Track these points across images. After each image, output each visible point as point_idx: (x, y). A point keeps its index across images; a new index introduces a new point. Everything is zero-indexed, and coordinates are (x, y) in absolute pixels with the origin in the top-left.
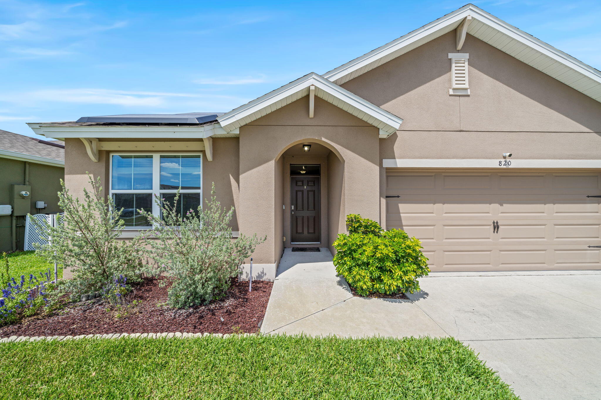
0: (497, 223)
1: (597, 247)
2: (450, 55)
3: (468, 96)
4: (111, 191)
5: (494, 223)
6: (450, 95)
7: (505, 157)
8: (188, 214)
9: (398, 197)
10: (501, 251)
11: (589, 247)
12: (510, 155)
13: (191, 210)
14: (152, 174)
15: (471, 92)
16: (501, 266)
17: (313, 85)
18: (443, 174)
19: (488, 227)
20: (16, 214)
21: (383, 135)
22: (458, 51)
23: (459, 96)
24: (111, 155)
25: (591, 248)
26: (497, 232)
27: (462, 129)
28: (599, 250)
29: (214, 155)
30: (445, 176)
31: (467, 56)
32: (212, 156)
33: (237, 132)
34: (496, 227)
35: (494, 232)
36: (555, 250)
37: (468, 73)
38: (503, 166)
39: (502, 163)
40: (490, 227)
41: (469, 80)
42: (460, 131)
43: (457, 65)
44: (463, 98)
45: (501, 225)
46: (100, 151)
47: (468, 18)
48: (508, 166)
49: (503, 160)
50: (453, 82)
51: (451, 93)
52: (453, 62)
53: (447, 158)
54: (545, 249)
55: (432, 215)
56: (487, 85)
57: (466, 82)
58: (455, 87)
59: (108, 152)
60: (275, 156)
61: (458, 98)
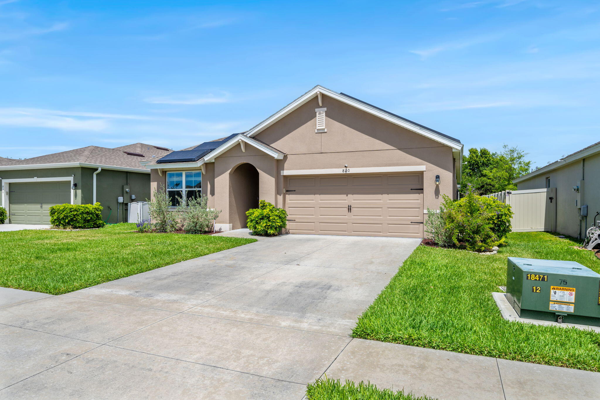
0: (351, 206)
1: (417, 223)
2: (316, 110)
3: (326, 132)
4: (167, 190)
5: (349, 206)
6: (316, 133)
7: (345, 167)
8: (190, 199)
10: (353, 223)
11: (412, 223)
12: (348, 167)
13: (191, 198)
14: (182, 181)
16: (353, 232)
17: (240, 139)
18: (319, 177)
19: (346, 209)
20: (125, 202)
22: (319, 107)
23: (321, 133)
24: (167, 172)
25: (413, 223)
26: (351, 212)
27: (322, 152)
28: (419, 225)
29: (206, 172)
30: (321, 178)
31: (325, 109)
32: (205, 172)
33: (214, 161)
34: (350, 209)
35: (349, 212)
36: (388, 224)
37: (326, 119)
38: (344, 173)
39: (345, 171)
40: (347, 209)
41: (326, 124)
42: (321, 153)
43: (319, 115)
44: (322, 134)
45: (353, 208)
46: (163, 171)
47: (318, 93)
48: (348, 172)
49: (345, 169)
50: (317, 125)
51: (316, 132)
52: (317, 114)
53: (314, 169)
54: (382, 223)
55: (313, 201)
56: (337, 125)
57: (324, 125)
58: (318, 128)
59: (166, 172)
60: (229, 171)
61: (321, 134)
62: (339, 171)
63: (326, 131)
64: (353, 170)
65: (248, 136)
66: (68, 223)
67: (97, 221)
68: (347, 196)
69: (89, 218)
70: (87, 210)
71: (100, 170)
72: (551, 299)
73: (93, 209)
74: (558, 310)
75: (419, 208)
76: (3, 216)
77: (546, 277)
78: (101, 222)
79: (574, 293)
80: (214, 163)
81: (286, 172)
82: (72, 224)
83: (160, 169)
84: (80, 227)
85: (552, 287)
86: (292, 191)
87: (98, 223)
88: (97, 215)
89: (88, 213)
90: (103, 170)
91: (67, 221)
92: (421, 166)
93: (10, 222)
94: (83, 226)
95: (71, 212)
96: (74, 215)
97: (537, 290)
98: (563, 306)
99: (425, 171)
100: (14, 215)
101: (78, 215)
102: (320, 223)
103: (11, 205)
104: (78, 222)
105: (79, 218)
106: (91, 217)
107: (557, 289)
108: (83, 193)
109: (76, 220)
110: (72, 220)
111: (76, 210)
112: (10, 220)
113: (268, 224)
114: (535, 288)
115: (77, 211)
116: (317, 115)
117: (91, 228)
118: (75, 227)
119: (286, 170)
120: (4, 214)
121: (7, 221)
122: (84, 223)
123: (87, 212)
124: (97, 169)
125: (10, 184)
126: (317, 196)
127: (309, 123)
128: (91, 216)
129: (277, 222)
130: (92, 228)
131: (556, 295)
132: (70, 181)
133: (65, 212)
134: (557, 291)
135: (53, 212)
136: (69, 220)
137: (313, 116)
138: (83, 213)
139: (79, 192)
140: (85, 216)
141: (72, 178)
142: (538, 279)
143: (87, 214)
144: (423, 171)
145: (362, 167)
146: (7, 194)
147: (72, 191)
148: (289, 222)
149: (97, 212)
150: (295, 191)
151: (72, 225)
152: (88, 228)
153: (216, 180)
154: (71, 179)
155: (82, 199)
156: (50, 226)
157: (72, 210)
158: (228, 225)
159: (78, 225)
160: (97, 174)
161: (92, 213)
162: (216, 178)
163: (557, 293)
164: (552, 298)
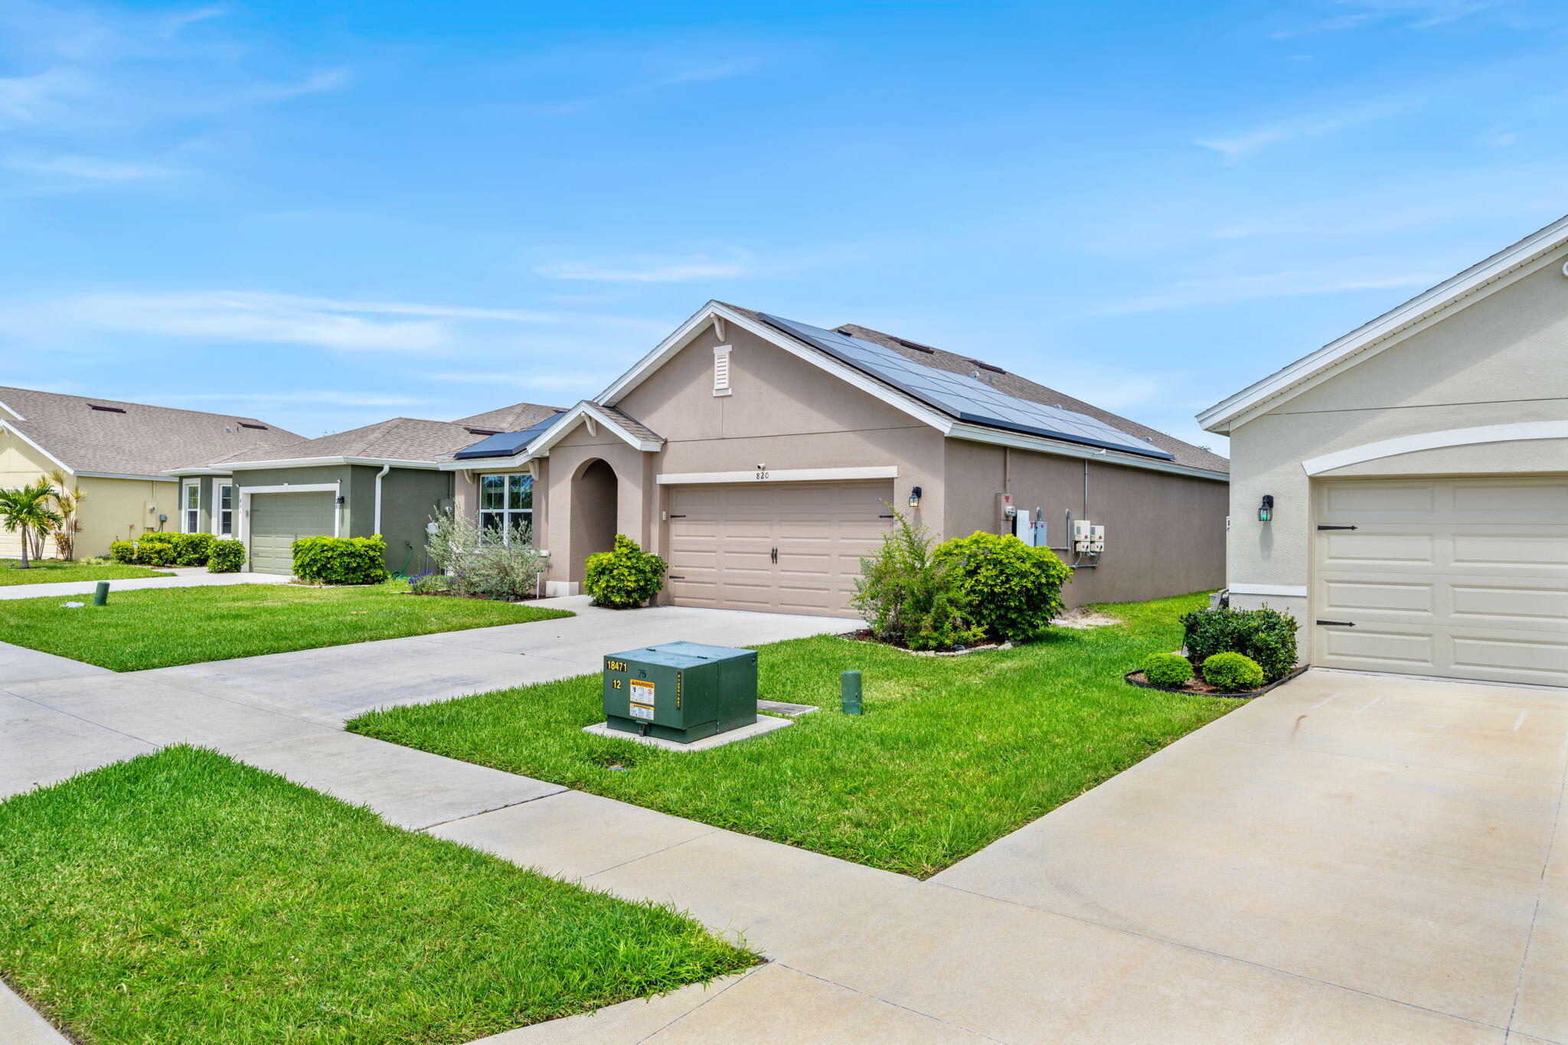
0: (776, 550)
2: (713, 350)
3: (730, 396)
4: (481, 511)
5: (773, 550)
6: (714, 398)
7: (762, 469)
10: (779, 587)
12: (766, 467)
14: (504, 494)
15: (733, 391)
16: (780, 606)
17: (586, 412)
19: (768, 555)
22: (718, 344)
23: (723, 397)
24: (481, 477)
26: (776, 563)
27: (724, 436)
29: (540, 475)
30: (728, 490)
31: (729, 348)
32: (538, 476)
33: (547, 454)
34: (774, 556)
35: (773, 562)
36: (840, 590)
37: (730, 370)
38: (760, 480)
39: (760, 476)
40: (770, 556)
41: (730, 378)
42: (723, 439)
43: (719, 361)
44: (725, 399)
45: (781, 554)
46: (474, 474)
47: (712, 315)
48: (765, 480)
49: (761, 471)
50: (716, 381)
51: (714, 395)
52: (716, 357)
53: (711, 471)
54: (828, 588)
55: (714, 538)
56: (748, 381)
57: (727, 381)
58: (717, 387)
59: (479, 475)
60: (571, 476)
61: (721, 399)
62: (750, 476)
63: (730, 392)
64: (774, 476)
65: (601, 404)
66: (319, 574)
67: (371, 570)
68: (770, 528)
69: (355, 565)
70: (351, 548)
71: (386, 469)
72: (631, 700)
73: (363, 546)
74: (638, 716)
76: (239, 558)
77: (625, 665)
78: (380, 572)
79: (653, 690)
80: (547, 458)
81: (664, 479)
82: (324, 574)
83: (467, 470)
84: (337, 582)
85: (631, 681)
86: (680, 516)
87: (373, 575)
88: (372, 559)
89: (352, 555)
90: (392, 469)
91: (315, 569)
92: (888, 468)
93: (251, 570)
94: (343, 579)
95: (323, 551)
96: (328, 558)
97: (617, 684)
98: (643, 710)
99: (896, 478)
100: (257, 555)
101: (335, 558)
102: (725, 584)
103: (253, 536)
104: (335, 572)
105: (337, 563)
106: (358, 563)
107: (637, 684)
108: (353, 514)
109: (331, 568)
110: (324, 566)
111: (332, 549)
112: (250, 564)
113: (611, 584)
114: (615, 681)
115: (334, 551)
116: (716, 360)
117: (357, 583)
118: (329, 582)
119: (666, 473)
120: (240, 553)
121: (245, 567)
122: (345, 574)
123: (351, 553)
124: (381, 468)
125: (252, 495)
126: (721, 528)
127: (702, 379)
128: (358, 560)
129: (629, 581)
130: (361, 584)
131: (636, 694)
132: (335, 492)
133: (313, 552)
134: (637, 687)
135: (297, 551)
136: (318, 568)
137: (709, 363)
138: (342, 554)
139: (348, 512)
140: (346, 559)
141: (338, 484)
142: (618, 668)
143: (352, 557)
144: (893, 479)
145: (791, 468)
146: (247, 516)
147: (337, 511)
148: (675, 581)
149: (371, 553)
150: (684, 516)
151: (324, 578)
152: (352, 584)
153: (551, 492)
154: (335, 487)
155: (351, 527)
156: (290, 577)
157: (325, 548)
158: (568, 583)
159: (334, 577)
160: (383, 478)
161: (360, 556)
162: (551, 488)
163: (636, 690)
164: (632, 698)
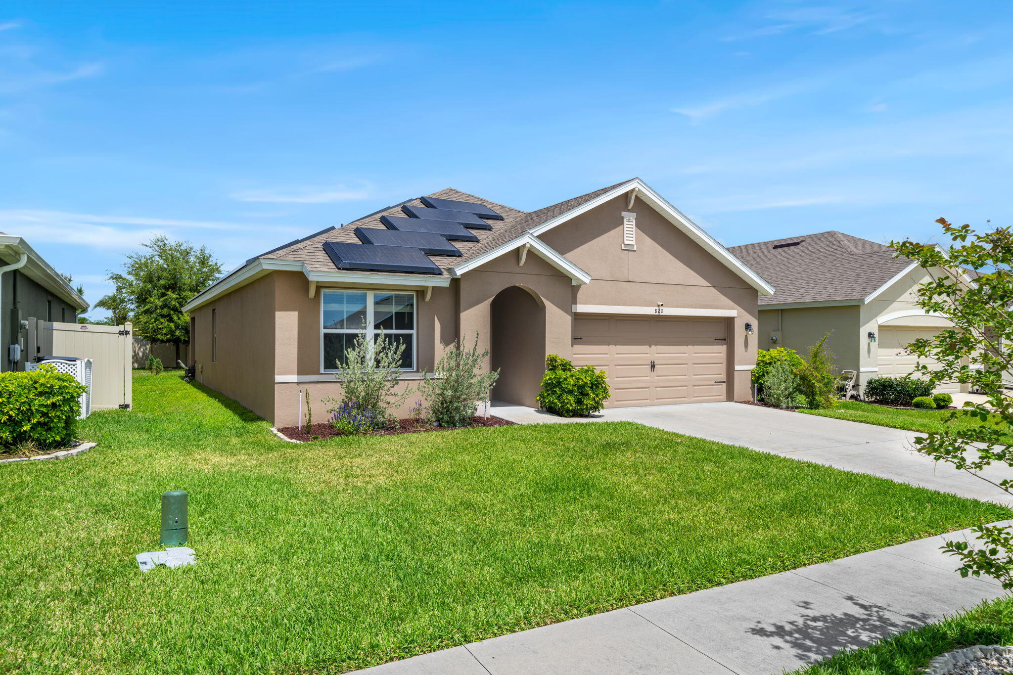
0: (654, 362)
1: (720, 382)
2: (624, 214)
3: (635, 251)
5: (651, 362)
6: (622, 250)
7: (659, 306)
9: (581, 339)
10: (656, 387)
11: (715, 382)
12: (662, 305)
15: (637, 248)
16: (656, 401)
18: (616, 318)
19: (647, 366)
21: (574, 283)
22: (629, 211)
23: (629, 250)
24: (323, 290)
26: (653, 371)
27: (630, 280)
28: (722, 385)
30: (617, 320)
31: (635, 214)
34: (653, 366)
35: (651, 371)
36: (693, 386)
37: (636, 231)
38: (657, 314)
39: (657, 311)
40: (649, 367)
41: (635, 237)
42: (629, 282)
43: (627, 223)
44: (631, 253)
45: (657, 365)
47: (635, 189)
48: (661, 314)
49: (657, 308)
50: (625, 238)
51: (623, 248)
52: (625, 220)
53: (619, 305)
55: (606, 355)
56: (648, 241)
58: (625, 242)
59: (321, 288)
60: (491, 300)
61: (629, 252)
62: (650, 311)
63: (635, 249)
64: (667, 311)
68: (650, 347)
75: (722, 363)
81: (581, 308)
86: (577, 338)
92: (731, 311)
99: (737, 317)
102: (616, 389)
116: (625, 223)
119: (580, 304)
126: (612, 347)
127: (613, 233)
137: (620, 222)
144: (734, 317)
153: (463, 315)
162: (463, 311)
